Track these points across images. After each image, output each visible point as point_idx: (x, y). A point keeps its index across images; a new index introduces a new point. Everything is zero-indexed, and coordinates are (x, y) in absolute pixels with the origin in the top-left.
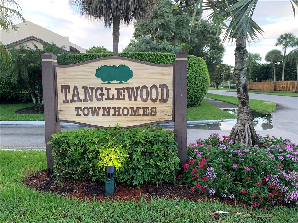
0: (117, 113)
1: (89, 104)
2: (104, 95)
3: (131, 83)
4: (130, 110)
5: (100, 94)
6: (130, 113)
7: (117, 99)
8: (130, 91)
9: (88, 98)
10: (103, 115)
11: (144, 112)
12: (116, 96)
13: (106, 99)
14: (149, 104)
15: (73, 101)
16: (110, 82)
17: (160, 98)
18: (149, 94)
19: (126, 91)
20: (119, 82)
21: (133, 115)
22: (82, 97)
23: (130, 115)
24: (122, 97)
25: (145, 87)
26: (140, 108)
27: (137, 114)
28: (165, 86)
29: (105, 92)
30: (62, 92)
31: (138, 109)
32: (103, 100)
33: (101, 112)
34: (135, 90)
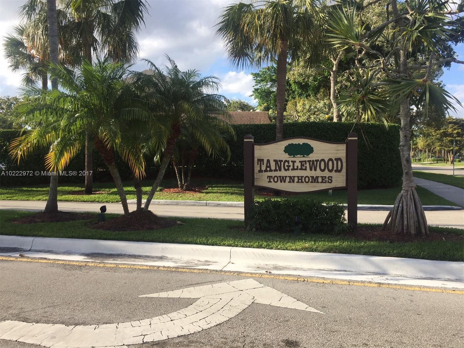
0: (300, 181)
1: (278, 174)
2: (290, 166)
3: (312, 157)
4: (311, 178)
5: (287, 166)
6: (311, 181)
7: (300, 169)
8: (311, 163)
9: (277, 168)
10: (289, 182)
11: (322, 179)
12: (300, 167)
13: (292, 170)
14: (326, 173)
15: (266, 171)
16: (295, 156)
17: (335, 169)
18: (326, 165)
19: (308, 163)
20: (303, 156)
21: (313, 182)
22: (273, 168)
23: (311, 182)
24: (305, 168)
25: (323, 160)
26: (319, 177)
27: (316, 181)
28: (340, 159)
29: (291, 164)
30: (258, 164)
31: (317, 177)
32: (289, 170)
33: (288, 179)
34: (315, 163)
